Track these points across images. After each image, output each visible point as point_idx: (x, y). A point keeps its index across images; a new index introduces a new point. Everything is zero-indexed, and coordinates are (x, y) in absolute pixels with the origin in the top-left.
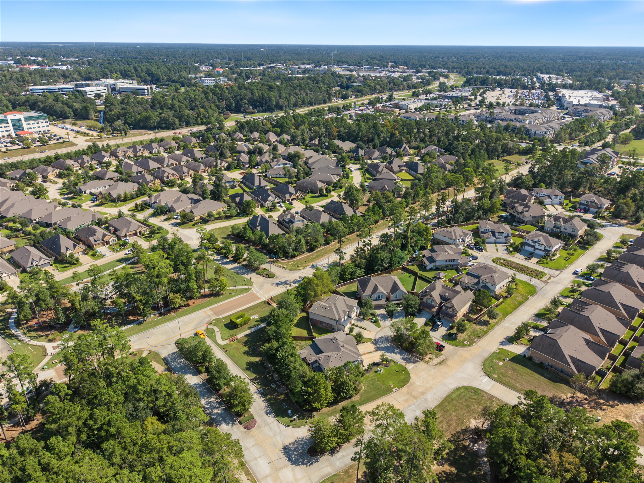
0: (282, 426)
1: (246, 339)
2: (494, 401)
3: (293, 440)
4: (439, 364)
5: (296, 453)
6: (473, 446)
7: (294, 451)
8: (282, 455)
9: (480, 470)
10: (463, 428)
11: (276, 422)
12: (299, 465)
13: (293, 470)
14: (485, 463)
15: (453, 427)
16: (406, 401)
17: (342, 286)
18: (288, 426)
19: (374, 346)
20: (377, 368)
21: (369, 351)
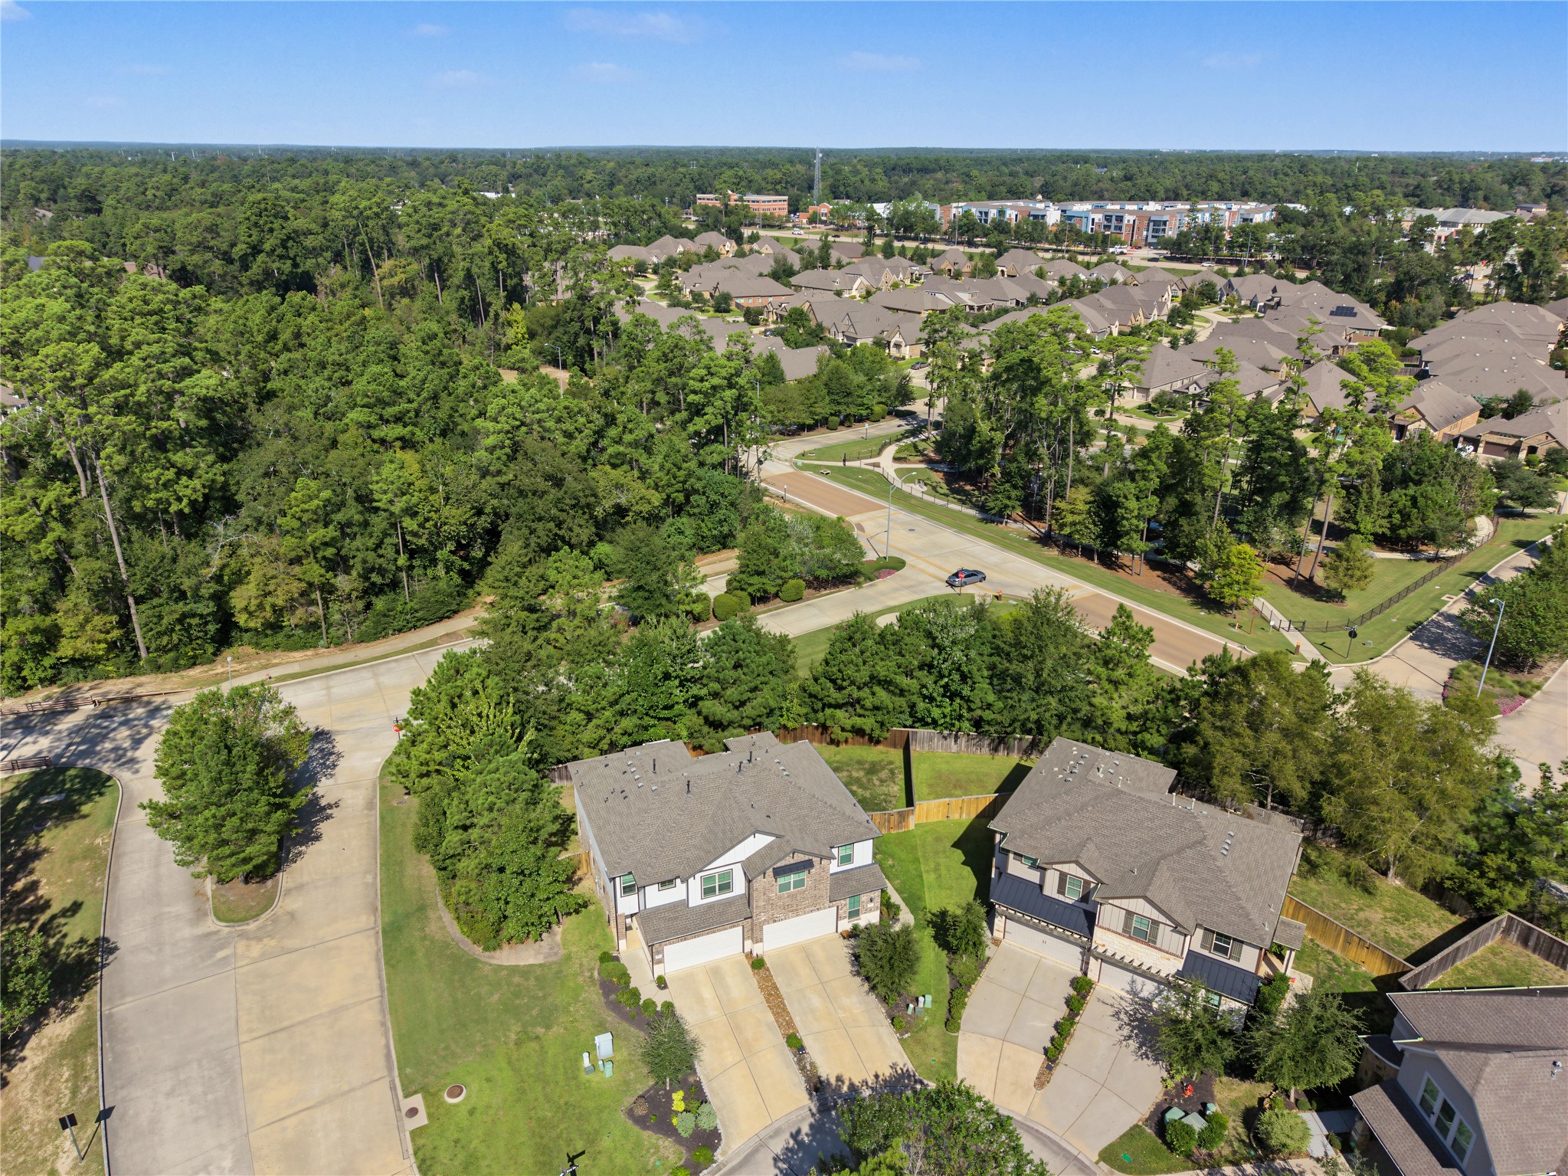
16: (296, 1150)
19: (871, 1081)
20: (640, 1051)
21: (808, 1042)
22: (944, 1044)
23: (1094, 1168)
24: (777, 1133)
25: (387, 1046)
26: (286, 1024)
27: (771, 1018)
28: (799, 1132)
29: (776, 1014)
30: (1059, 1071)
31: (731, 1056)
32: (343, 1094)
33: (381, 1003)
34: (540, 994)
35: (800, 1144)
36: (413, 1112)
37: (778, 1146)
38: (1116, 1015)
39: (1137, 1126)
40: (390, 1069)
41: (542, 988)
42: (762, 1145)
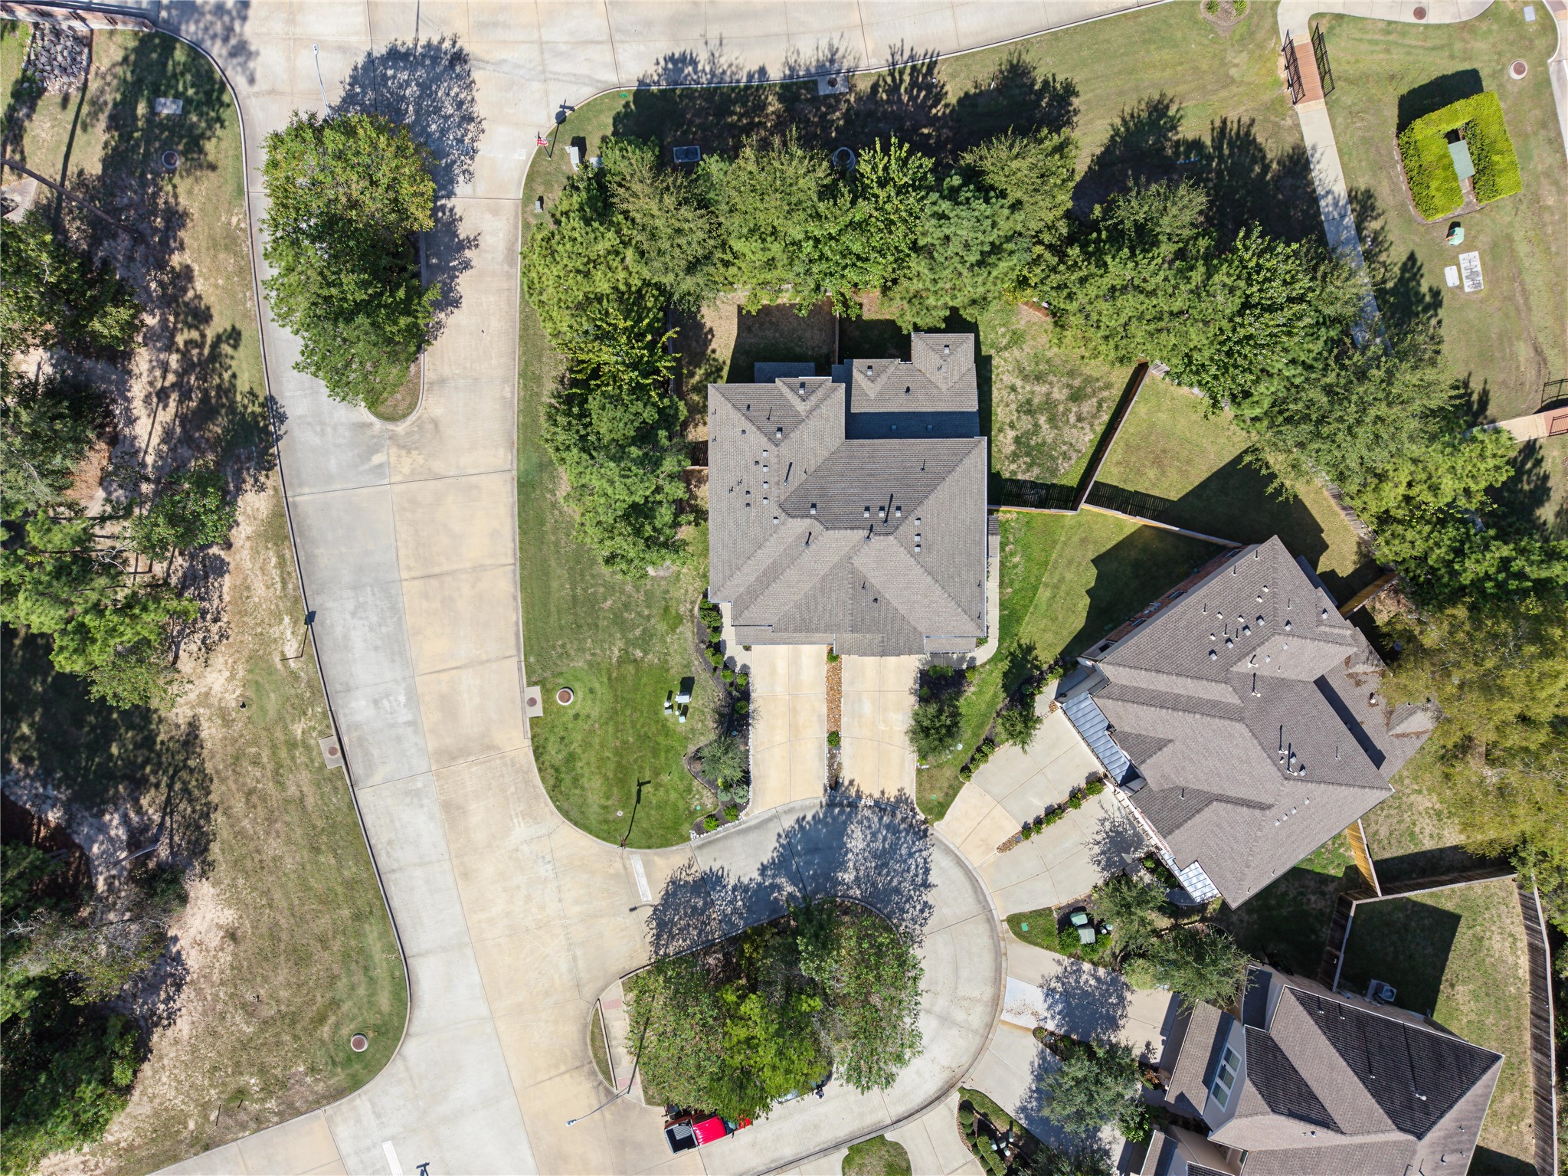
0: (578, 95)
1: (1274, 149)
2: (267, 1091)
3: (480, 110)
4: (597, 1034)
5: (412, 91)
6: (125, 820)
7: (426, 89)
8: (429, 35)
9: (26, 760)
10: (215, 848)
11: (611, 78)
12: (355, 80)
13: (342, 49)
14: (41, 800)
15: (239, 806)
16: (448, 705)
17: (1535, 951)
18: (561, 119)
19: (877, 795)
20: (712, 705)
21: (845, 742)
22: (951, 786)
23: (998, 923)
24: (790, 811)
25: (517, 623)
26: (437, 570)
27: (825, 710)
28: (804, 818)
29: (830, 709)
30: (1025, 845)
31: (780, 736)
32: (482, 663)
33: (514, 571)
34: (646, 612)
35: (801, 827)
36: (532, 702)
37: (789, 822)
38: (1102, 821)
39: (1050, 909)
40: (518, 650)
41: (648, 607)
42: (776, 817)
